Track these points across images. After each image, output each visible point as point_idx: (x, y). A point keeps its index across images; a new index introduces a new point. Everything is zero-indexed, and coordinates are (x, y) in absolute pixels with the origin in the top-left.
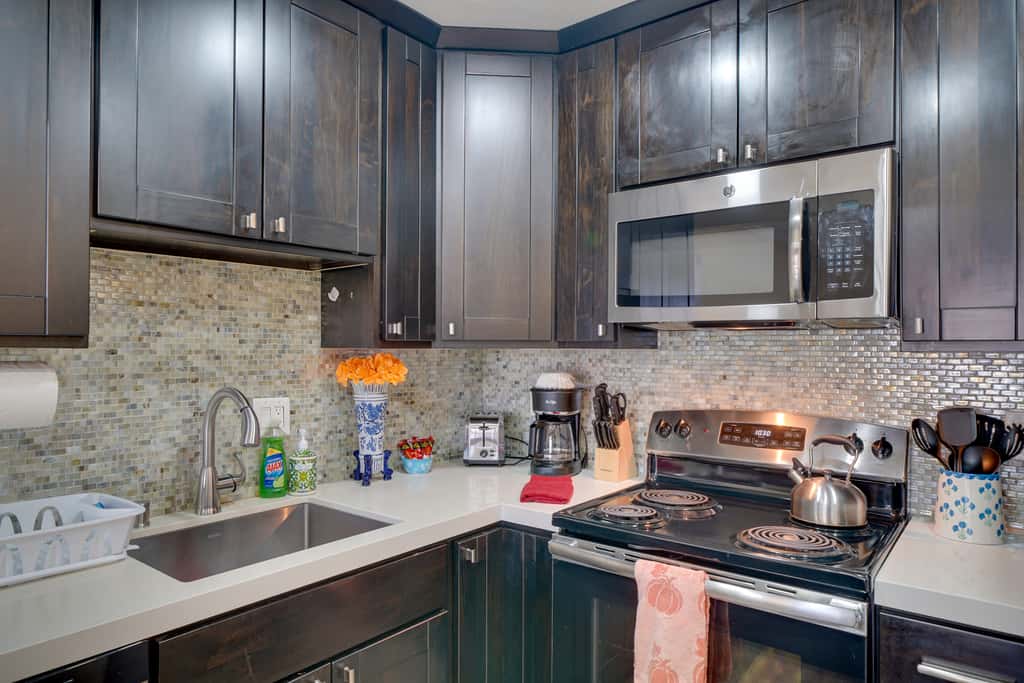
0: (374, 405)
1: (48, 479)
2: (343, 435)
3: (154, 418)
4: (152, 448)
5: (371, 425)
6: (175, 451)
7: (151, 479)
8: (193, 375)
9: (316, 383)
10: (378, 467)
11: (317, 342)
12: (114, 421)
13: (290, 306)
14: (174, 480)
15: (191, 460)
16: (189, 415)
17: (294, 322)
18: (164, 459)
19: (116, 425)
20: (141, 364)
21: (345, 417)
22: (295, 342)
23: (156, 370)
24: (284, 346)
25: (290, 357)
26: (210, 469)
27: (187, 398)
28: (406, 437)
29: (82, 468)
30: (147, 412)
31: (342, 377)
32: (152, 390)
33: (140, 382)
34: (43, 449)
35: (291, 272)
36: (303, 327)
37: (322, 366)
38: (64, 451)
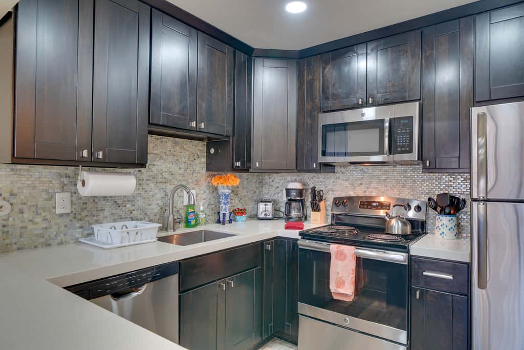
0: (227, 194)
1: (121, 216)
2: (213, 206)
3: (153, 196)
4: (152, 207)
5: (225, 202)
6: (159, 208)
7: (152, 218)
8: (165, 181)
9: (204, 186)
10: (227, 218)
11: (205, 169)
12: (141, 196)
13: (196, 155)
14: (158, 219)
15: (164, 212)
16: (163, 195)
17: (197, 161)
18: (156, 211)
20: (149, 175)
21: (214, 199)
22: (197, 169)
23: (153, 178)
24: (194, 171)
25: (196, 174)
26: (172, 215)
27: (163, 189)
28: (235, 208)
29: (131, 213)
30: (151, 194)
31: (215, 182)
32: (152, 185)
33: (148, 182)
34: (120, 205)
35: (196, 142)
36: (200, 163)
37: (206, 179)
38: (126, 206)
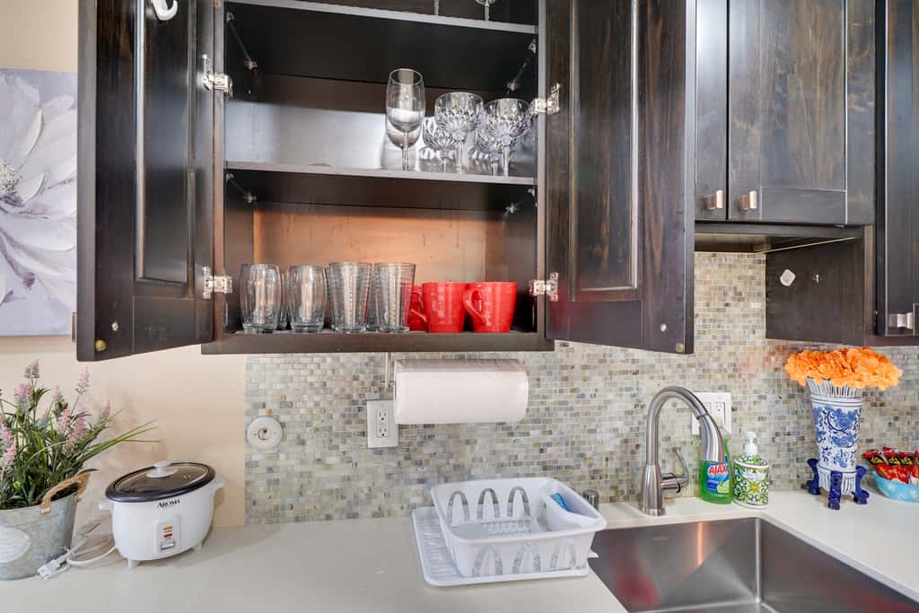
0: (845, 411)
1: (517, 457)
2: (793, 439)
3: (600, 408)
4: (599, 437)
5: (840, 435)
6: (618, 442)
7: (597, 466)
8: (634, 368)
9: (759, 379)
10: (848, 486)
11: (762, 332)
12: (566, 409)
13: (731, 294)
14: (617, 470)
15: (633, 452)
16: (631, 407)
17: (735, 310)
18: (609, 449)
19: (569, 413)
20: (589, 356)
21: (795, 418)
22: (737, 332)
23: (601, 361)
24: (725, 337)
25: (731, 349)
26: (654, 467)
27: (628, 389)
28: (873, 446)
29: (542, 451)
30: (594, 402)
31: (798, 371)
32: (597, 381)
33: (587, 373)
34: (513, 431)
35: (731, 257)
36: (745, 316)
37: (767, 359)
38: (528, 434)
